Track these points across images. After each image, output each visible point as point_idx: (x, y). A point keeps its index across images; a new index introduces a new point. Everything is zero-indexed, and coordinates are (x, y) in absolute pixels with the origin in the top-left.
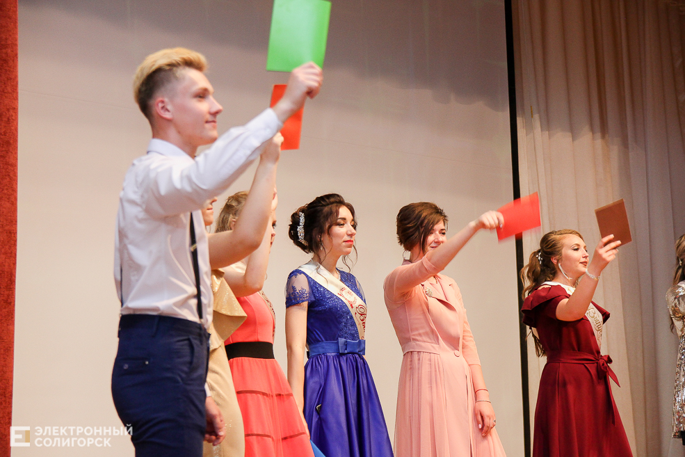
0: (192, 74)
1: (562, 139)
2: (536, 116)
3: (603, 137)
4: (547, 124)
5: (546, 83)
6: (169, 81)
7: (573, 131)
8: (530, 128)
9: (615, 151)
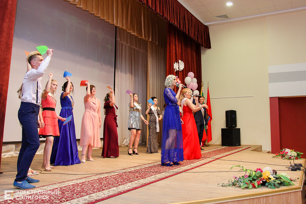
0: (39, 56)
1: (124, 74)
2: (119, 70)
3: (131, 74)
4: (121, 71)
5: (121, 64)
6: (34, 58)
7: (126, 73)
8: (118, 72)
9: (133, 77)
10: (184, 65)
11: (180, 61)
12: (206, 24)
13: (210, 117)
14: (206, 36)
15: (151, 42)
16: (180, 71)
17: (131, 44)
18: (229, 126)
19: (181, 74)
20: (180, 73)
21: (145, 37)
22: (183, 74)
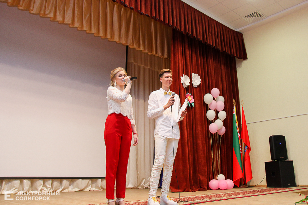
10: (200, 80)
11: (193, 75)
12: (237, 30)
13: (247, 146)
14: (237, 43)
15: (167, 58)
16: (195, 87)
17: (145, 65)
18: (275, 158)
19: (198, 91)
20: (195, 90)
21: (156, 52)
22: (200, 90)
